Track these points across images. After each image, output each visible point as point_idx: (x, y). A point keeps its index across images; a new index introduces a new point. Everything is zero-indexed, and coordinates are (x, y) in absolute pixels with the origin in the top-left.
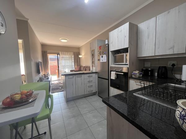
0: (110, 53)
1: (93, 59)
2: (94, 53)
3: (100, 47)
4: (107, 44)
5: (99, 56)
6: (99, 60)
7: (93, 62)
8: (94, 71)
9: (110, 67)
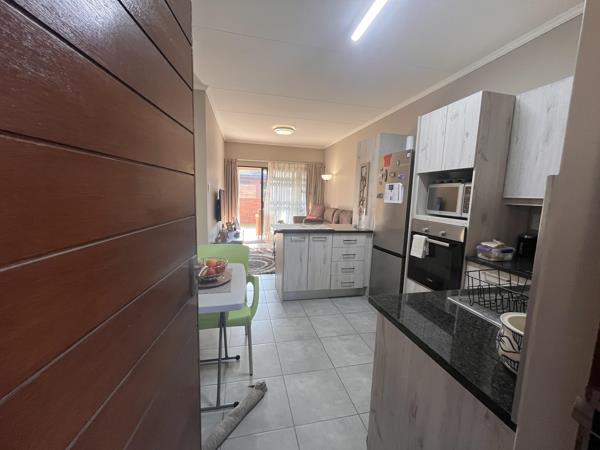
0: (417, 180)
1: (362, 191)
2: (368, 173)
3: (387, 159)
4: (409, 151)
5: (381, 183)
6: (380, 196)
7: (362, 201)
8: (363, 227)
9: (413, 220)
